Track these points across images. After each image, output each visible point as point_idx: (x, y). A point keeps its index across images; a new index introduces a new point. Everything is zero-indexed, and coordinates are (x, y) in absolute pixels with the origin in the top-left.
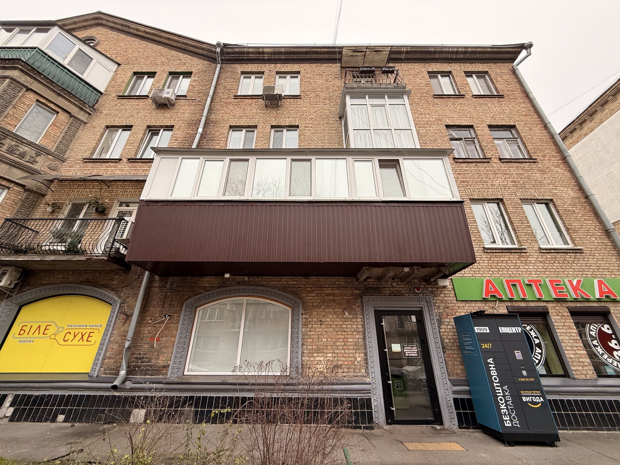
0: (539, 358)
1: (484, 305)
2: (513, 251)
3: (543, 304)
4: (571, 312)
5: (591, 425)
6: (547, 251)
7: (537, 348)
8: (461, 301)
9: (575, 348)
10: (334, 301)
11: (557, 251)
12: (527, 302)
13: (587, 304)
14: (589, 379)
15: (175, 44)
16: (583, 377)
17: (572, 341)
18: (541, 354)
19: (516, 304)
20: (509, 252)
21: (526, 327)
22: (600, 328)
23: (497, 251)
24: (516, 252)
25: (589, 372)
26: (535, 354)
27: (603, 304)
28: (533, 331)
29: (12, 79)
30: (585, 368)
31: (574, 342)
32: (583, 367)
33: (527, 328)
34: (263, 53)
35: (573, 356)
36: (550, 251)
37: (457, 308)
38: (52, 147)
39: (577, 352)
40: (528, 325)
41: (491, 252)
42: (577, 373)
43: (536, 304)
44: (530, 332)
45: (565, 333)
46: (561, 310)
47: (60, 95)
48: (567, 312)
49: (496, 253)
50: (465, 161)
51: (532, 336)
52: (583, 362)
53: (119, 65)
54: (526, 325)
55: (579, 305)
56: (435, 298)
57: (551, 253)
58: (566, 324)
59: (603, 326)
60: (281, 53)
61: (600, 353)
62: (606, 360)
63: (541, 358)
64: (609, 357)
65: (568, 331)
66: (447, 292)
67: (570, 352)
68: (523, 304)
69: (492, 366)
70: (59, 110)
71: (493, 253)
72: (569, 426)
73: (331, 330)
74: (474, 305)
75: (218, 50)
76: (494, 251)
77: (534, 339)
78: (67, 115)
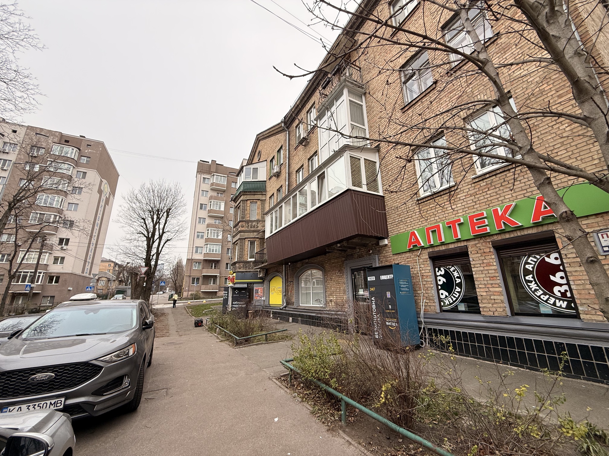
0: (457, 296)
1: (411, 254)
2: (442, 193)
3: (462, 244)
4: (494, 247)
5: (480, 355)
6: (481, 179)
7: (457, 287)
8: (396, 254)
9: (490, 286)
10: (335, 266)
11: (494, 173)
12: (448, 245)
13: (519, 234)
14: (497, 316)
15: (275, 132)
16: (491, 314)
17: (488, 279)
18: (459, 292)
19: (436, 249)
20: (438, 196)
21: (451, 268)
22: (544, 258)
23: (427, 199)
24: (445, 193)
25: (498, 309)
26: (454, 293)
27: (545, 228)
28: (456, 271)
29: (242, 200)
30: (495, 306)
31: (490, 280)
32: (492, 304)
33: (451, 270)
34: (298, 106)
35: (485, 294)
36: (484, 177)
37: (393, 260)
38: (260, 218)
39: (491, 289)
40: (453, 266)
41: (422, 203)
42: (485, 310)
43: (456, 245)
44: (453, 273)
45: (482, 271)
46: (483, 246)
47: (255, 195)
48: (490, 248)
49: (426, 201)
50: (410, 105)
51: (454, 276)
52: (494, 299)
53: (266, 160)
54: (450, 267)
55: (507, 236)
56: (380, 255)
57: (486, 178)
58: (485, 261)
59: (548, 256)
60: (304, 97)
61: (533, 290)
62: (539, 297)
63: (459, 296)
64: (545, 294)
65: (486, 268)
66: (387, 249)
67: (482, 290)
68: (443, 248)
69: (374, 302)
70: (257, 201)
71: (424, 202)
72: (473, 354)
73: (334, 283)
74: (404, 256)
75: (283, 125)
76: (424, 200)
77: (456, 279)
78: (259, 201)
